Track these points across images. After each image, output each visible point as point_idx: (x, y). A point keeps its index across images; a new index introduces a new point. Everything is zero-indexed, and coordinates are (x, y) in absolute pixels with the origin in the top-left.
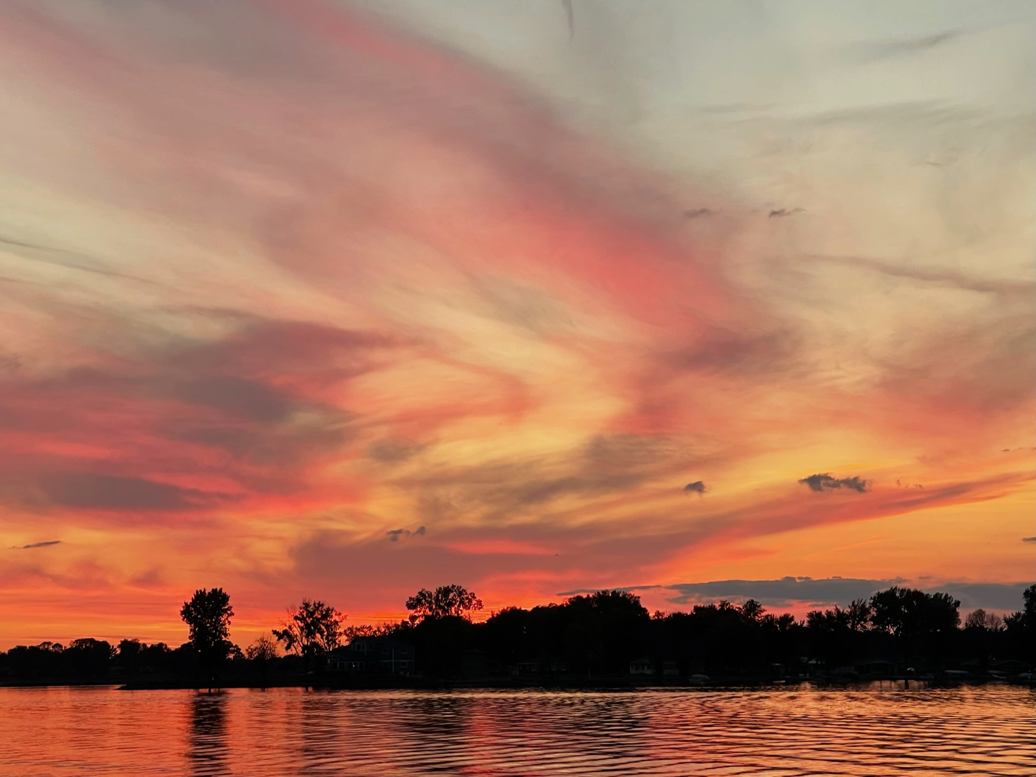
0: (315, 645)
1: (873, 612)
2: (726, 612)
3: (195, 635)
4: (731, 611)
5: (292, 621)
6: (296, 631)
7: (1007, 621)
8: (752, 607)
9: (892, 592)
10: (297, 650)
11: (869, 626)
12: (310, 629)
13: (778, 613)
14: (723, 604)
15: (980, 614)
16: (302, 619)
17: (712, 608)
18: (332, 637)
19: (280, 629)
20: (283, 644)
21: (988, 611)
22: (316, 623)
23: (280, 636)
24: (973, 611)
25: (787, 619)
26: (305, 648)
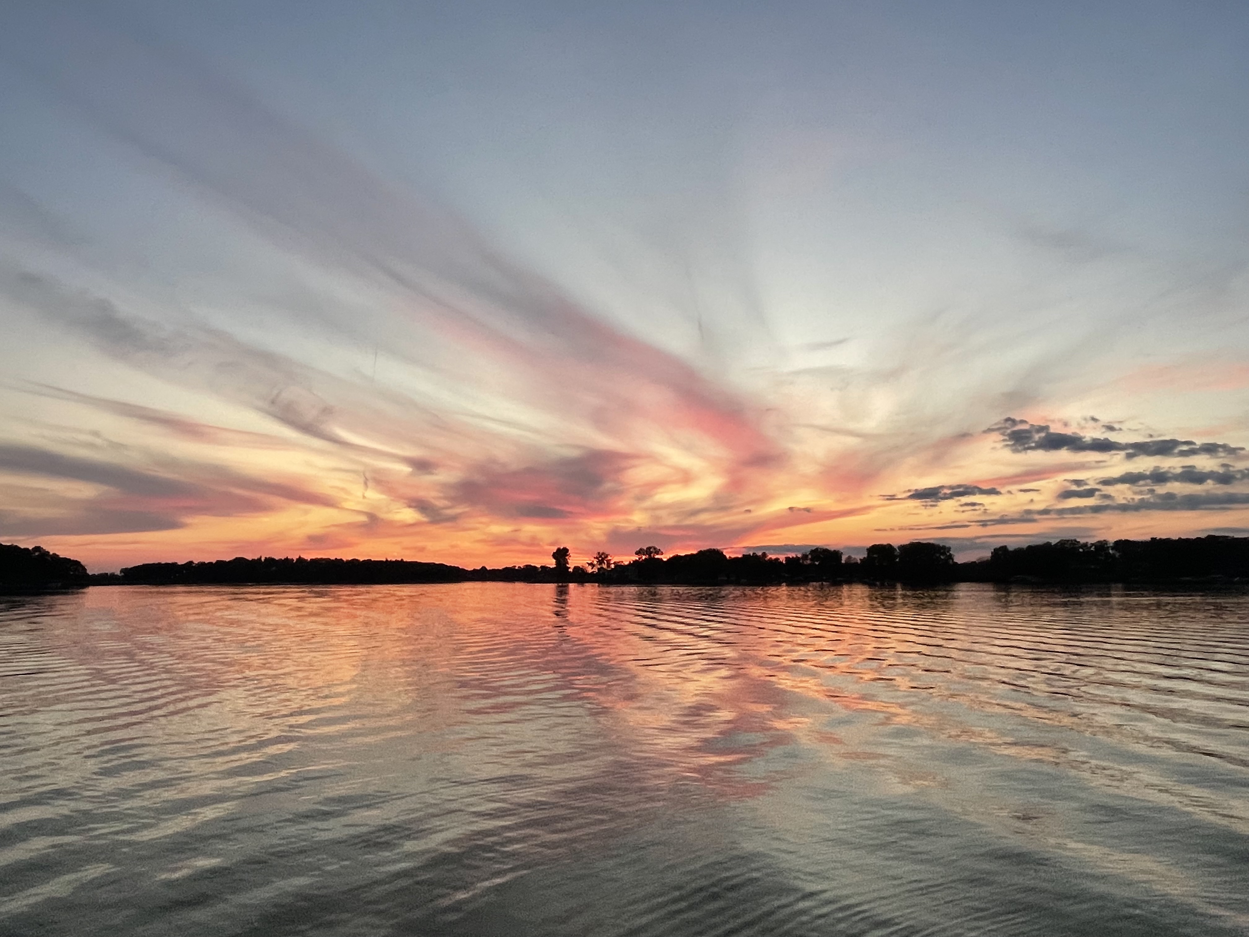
0: (602, 568)
1: (810, 557)
2: (755, 556)
3: (557, 563)
4: (757, 556)
5: (593, 559)
6: (595, 563)
7: (860, 560)
8: (764, 555)
9: (817, 549)
10: (595, 570)
11: (809, 562)
12: (601, 562)
13: (774, 557)
14: (754, 553)
15: (850, 557)
16: (597, 558)
17: (750, 555)
18: (609, 565)
19: (589, 562)
20: (590, 567)
21: (853, 557)
22: (603, 559)
23: (589, 564)
24: (847, 556)
25: (777, 559)
26: (599, 569)
